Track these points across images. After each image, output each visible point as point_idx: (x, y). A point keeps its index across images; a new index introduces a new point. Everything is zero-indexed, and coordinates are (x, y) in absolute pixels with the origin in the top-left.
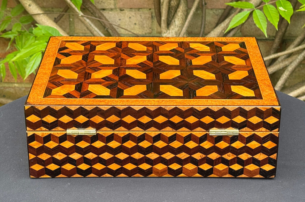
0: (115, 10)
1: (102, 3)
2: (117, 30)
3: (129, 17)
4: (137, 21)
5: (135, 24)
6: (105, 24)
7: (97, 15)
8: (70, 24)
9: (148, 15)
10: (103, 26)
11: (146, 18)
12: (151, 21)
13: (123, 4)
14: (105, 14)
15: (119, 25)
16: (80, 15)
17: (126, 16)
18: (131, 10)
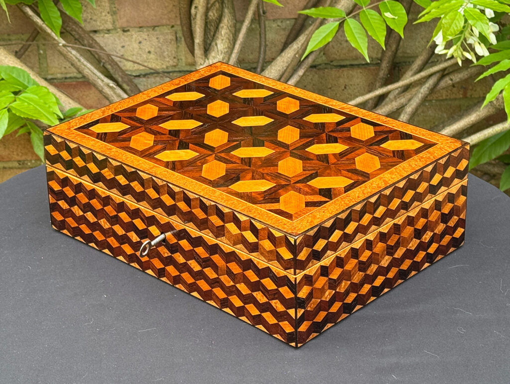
0: (114, 32)
1: (91, 21)
2: (121, 65)
3: (138, 41)
4: (151, 47)
5: (149, 52)
6: (99, 56)
7: (86, 42)
8: (40, 59)
9: (171, 37)
10: (97, 60)
11: (167, 42)
12: (175, 46)
13: (127, 21)
14: (98, 38)
15: (122, 55)
16: (61, 45)
17: (133, 40)
18: (141, 29)
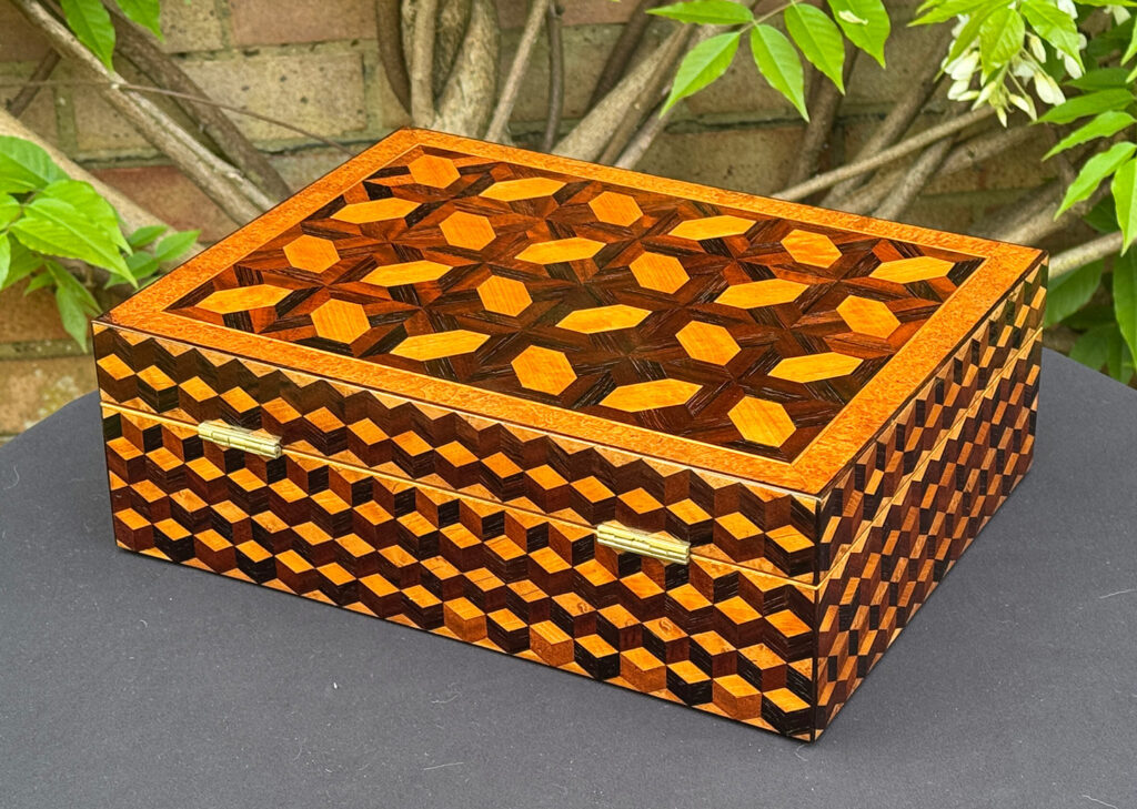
0: (224, 55)
1: (173, 31)
2: (241, 128)
3: (278, 76)
4: (309, 89)
5: (304, 100)
6: (195, 110)
7: (165, 79)
8: (58, 118)
9: (351, 65)
10: (190, 118)
11: (342, 77)
12: (361, 85)
13: (255, 32)
14: (190, 69)
15: (244, 108)
16: (115, 87)
17: (267, 73)
18: (285, 49)
